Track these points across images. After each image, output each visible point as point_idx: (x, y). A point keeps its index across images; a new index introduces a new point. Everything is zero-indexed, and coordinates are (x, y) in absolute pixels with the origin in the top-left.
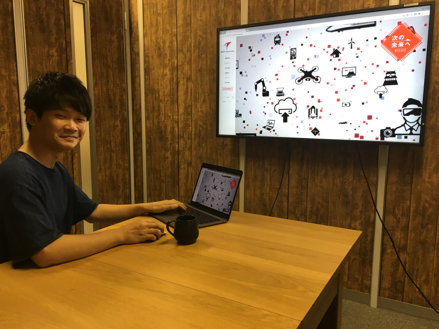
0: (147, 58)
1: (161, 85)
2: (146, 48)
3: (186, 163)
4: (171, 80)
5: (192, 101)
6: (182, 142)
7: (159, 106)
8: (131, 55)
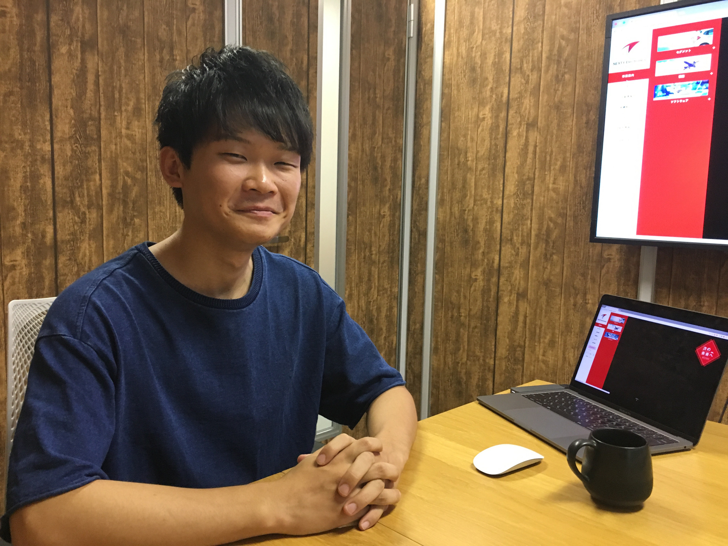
0: (447, 89)
1: (472, 139)
2: (446, 70)
3: (513, 292)
4: (494, 128)
5: (535, 169)
6: (507, 250)
7: (465, 180)
8: (416, 86)
